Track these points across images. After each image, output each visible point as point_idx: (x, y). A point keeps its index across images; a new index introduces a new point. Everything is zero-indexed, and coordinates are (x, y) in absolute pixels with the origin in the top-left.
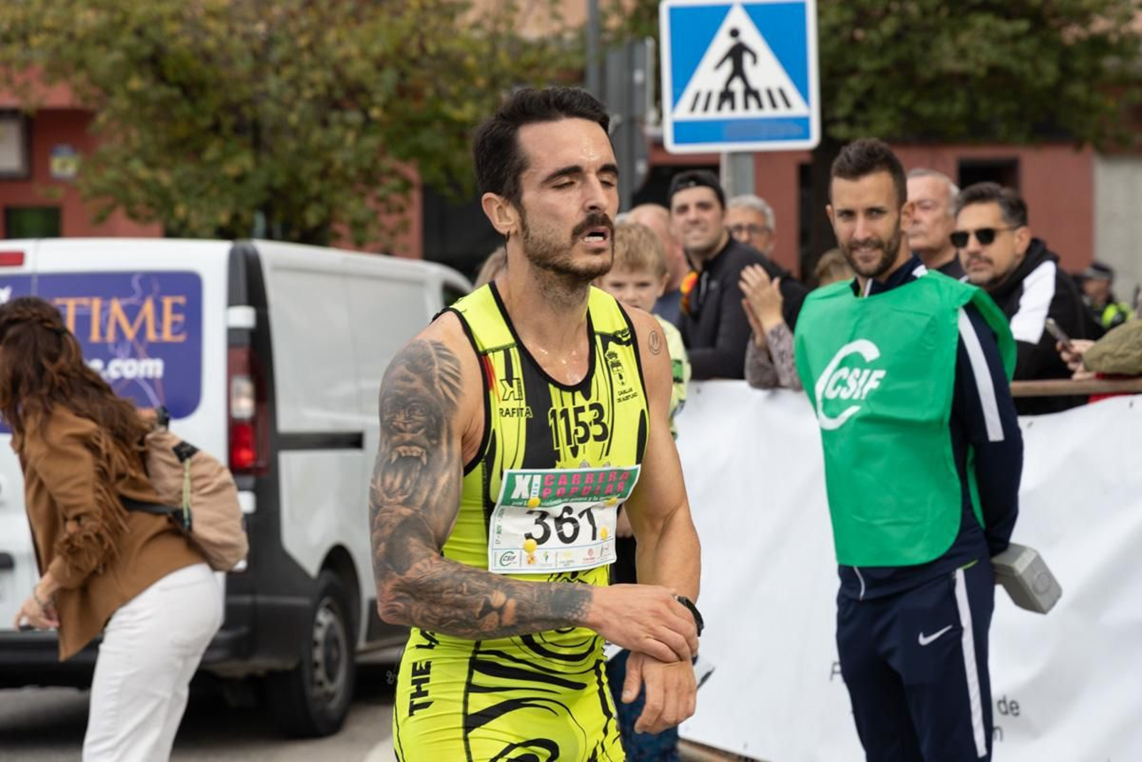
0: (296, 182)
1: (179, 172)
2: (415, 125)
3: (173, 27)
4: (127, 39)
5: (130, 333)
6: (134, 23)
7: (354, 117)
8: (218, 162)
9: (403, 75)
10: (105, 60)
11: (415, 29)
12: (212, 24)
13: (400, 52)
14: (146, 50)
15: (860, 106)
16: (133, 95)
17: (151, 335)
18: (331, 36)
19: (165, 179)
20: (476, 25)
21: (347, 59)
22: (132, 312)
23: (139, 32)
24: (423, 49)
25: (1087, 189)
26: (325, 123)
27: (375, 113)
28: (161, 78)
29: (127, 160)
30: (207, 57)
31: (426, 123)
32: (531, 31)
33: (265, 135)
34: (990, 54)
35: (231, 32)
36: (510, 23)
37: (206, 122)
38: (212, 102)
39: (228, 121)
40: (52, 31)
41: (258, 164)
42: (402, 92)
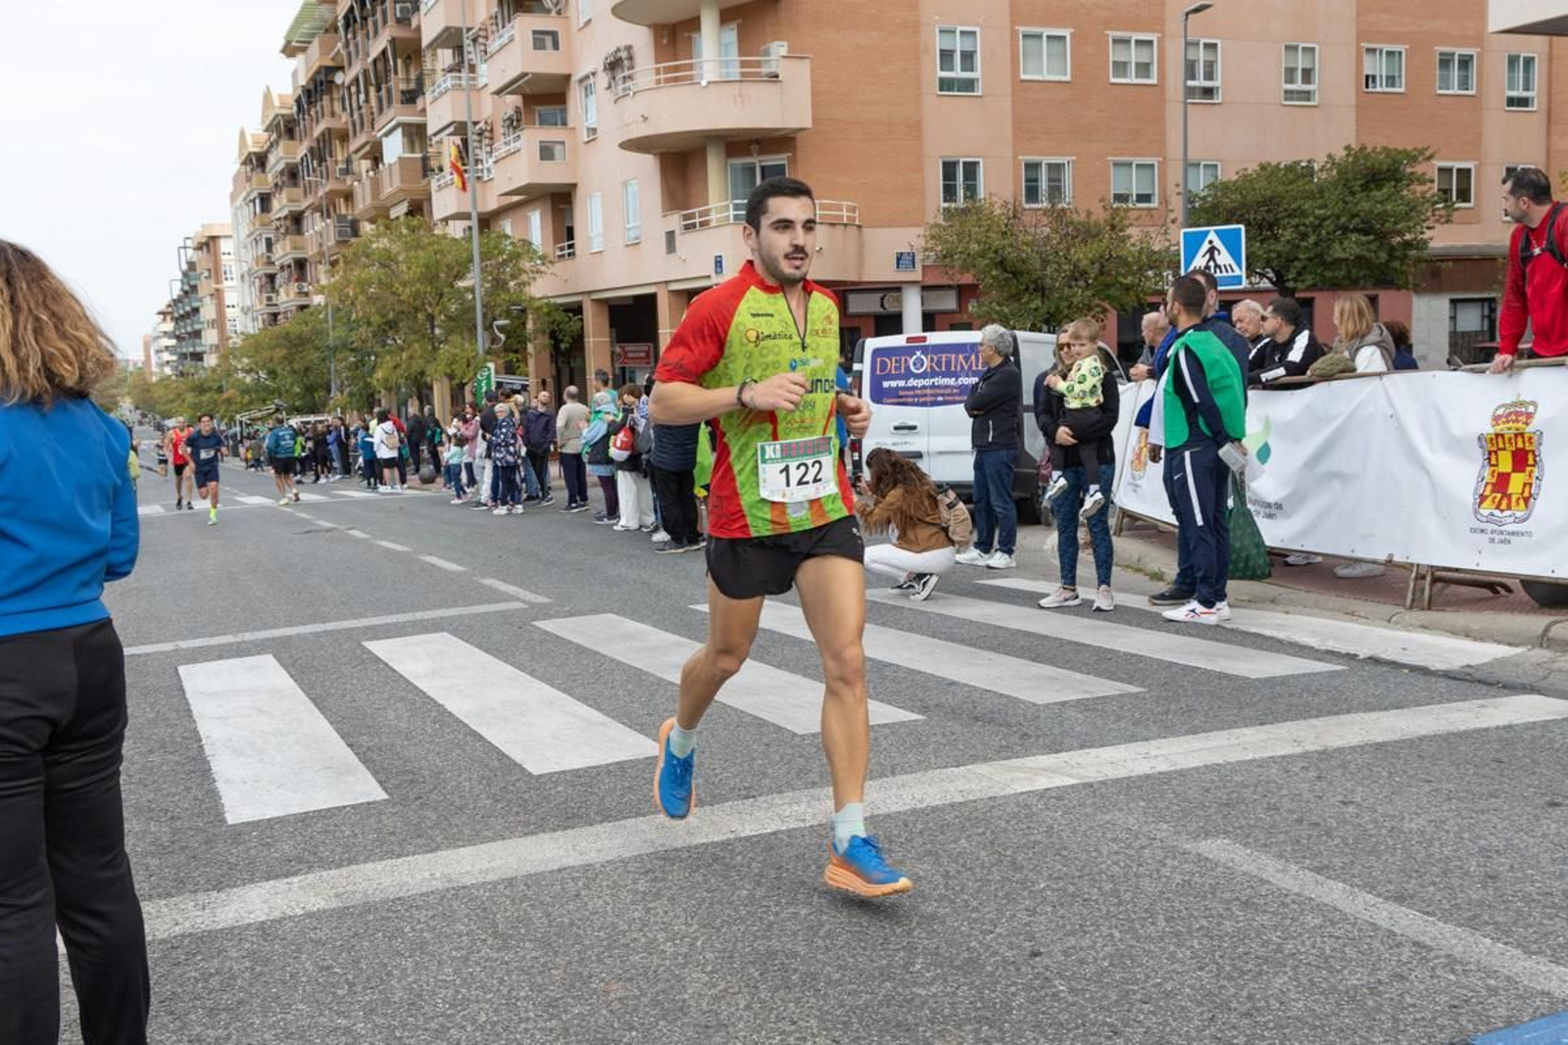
0: (1059, 311)
1: (1011, 307)
2: (1108, 286)
3: (1010, 250)
4: (991, 255)
5: (966, 367)
6: (993, 249)
7: (1081, 283)
8: (1028, 303)
9: (1103, 266)
10: (983, 263)
11: (1108, 247)
12: (1025, 248)
13: (1101, 257)
14: (999, 259)
15: (1299, 274)
16: (993, 277)
17: (974, 368)
18: (1073, 251)
19: (1006, 310)
20: (1133, 245)
21: (1079, 260)
22: (967, 359)
23: (996, 252)
24: (1111, 256)
25: (1410, 307)
26: (1070, 287)
27: (1090, 281)
28: (1005, 270)
29: (991, 303)
30: (1023, 261)
31: (1113, 285)
32: (1156, 248)
33: (1047, 292)
34: (1356, 250)
35: (1032, 251)
36: (1149, 243)
37: (1023, 287)
38: (1025, 279)
39: (1032, 286)
40: (961, 252)
41: (1043, 302)
42: (1102, 273)
